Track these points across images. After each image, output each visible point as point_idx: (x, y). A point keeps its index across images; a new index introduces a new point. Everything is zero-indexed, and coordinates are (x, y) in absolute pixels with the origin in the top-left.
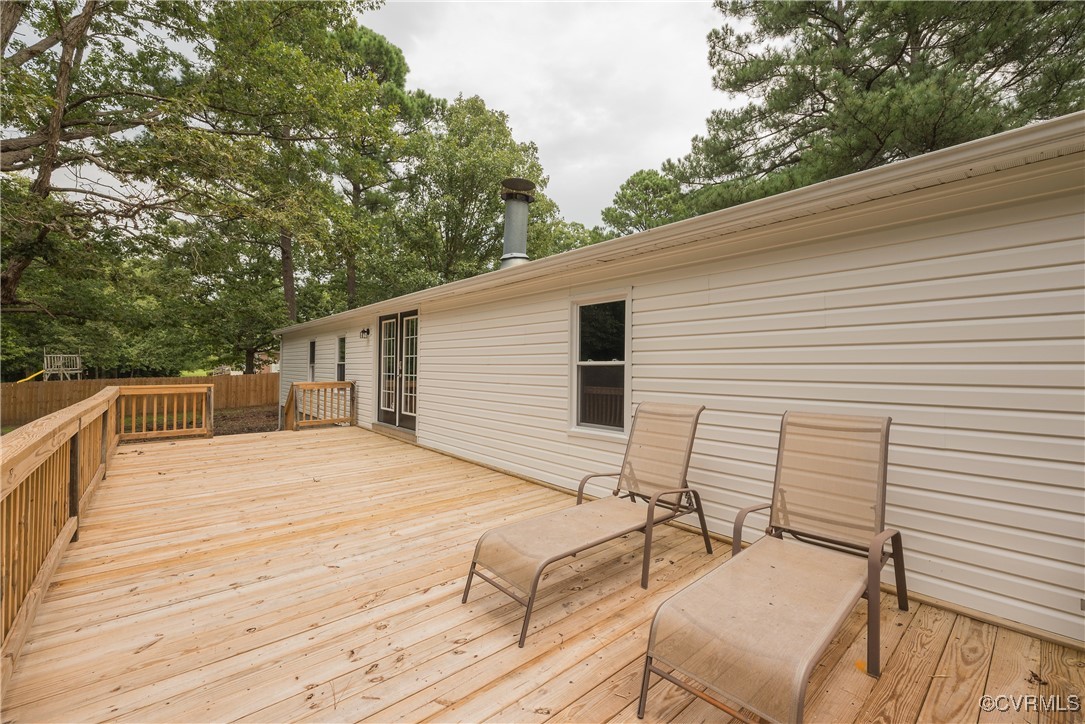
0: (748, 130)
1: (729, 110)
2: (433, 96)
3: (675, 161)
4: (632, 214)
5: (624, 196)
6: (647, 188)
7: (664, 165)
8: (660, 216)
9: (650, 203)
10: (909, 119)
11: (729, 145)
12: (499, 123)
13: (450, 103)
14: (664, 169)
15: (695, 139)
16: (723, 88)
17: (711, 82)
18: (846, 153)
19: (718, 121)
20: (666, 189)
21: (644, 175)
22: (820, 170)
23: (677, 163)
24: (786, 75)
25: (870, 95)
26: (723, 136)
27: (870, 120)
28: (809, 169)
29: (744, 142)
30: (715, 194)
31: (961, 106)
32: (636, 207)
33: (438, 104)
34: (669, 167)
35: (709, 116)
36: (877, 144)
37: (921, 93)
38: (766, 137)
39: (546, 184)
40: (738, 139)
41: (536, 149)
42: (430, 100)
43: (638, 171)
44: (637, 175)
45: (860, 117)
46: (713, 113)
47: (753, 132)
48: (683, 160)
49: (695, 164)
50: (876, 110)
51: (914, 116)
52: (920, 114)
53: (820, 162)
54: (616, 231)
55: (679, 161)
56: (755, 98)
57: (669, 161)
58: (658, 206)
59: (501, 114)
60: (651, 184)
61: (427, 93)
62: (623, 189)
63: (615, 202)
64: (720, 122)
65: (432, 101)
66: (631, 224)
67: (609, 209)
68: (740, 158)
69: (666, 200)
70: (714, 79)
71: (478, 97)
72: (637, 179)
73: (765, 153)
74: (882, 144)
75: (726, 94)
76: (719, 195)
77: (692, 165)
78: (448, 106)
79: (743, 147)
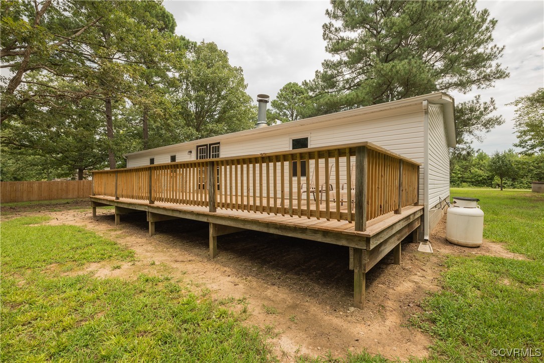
0: (340, 71)
1: (332, 60)
2: (190, 40)
3: (308, 81)
4: (286, 104)
5: (282, 95)
6: (293, 91)
7: (303, 82)
8: (299, 105)
9: (294, 99)
10: (399, 75)
11: (332, 76)
12: (223, 56)
13: (199, 44)
14: (303, 84)
15: (317, 72)
16: (330, 52)
17: (325, 49)
18: (378, 86)
19: (327, 64)
20: (302, 93)
21: (292, 85)
22: (368, 92)
23: (309, 82)
24: (355, 49)
25: (386, 64)
26: (329, 72)
27: (385, 74)
28: (364, 91)
29: (338, 76)
30: (327, 99)
31: (416, 72)
32: (288, 101)
33: (192, 44)
34: (305, 83)
35: (323, 62)
36: (389, 83)
37: (403, 65)
38: (347, 74)
39: (246, 87)
40: (336, 74)
41: (242, 70)
42: (188, 42)
43: (289, 83)
44: (288, 85)
45: (382, 72)
46: (325, 61)
47: (342, 72)
48: (311, 81)
49: (317, 83)
50: (388, 71)
51: (400, 74)
52: (402, 74)
53: (368, 88)
54: (278, 111)
55: (310, 81)
56: (343, 57)
57: (305, 81)
58: (298, 100)
59: (225, 51)
60: (295, 90)
61: (187, 38)
62: (281, 91)
63: (278, 97)
64: (327, 65)
65: (189, 43)
66: (285, 109)
67: (275, 101)
68: (336, 82)
69: (302, 98)
70: (326, 47)
71: (214, 43)
72: (288, 87)
73: (347, 81)
74: (391, 83)
75: (331, 54)
76: (329, 99)
77: (315, 83)
78: (198, 45)
79: (338, 78)
